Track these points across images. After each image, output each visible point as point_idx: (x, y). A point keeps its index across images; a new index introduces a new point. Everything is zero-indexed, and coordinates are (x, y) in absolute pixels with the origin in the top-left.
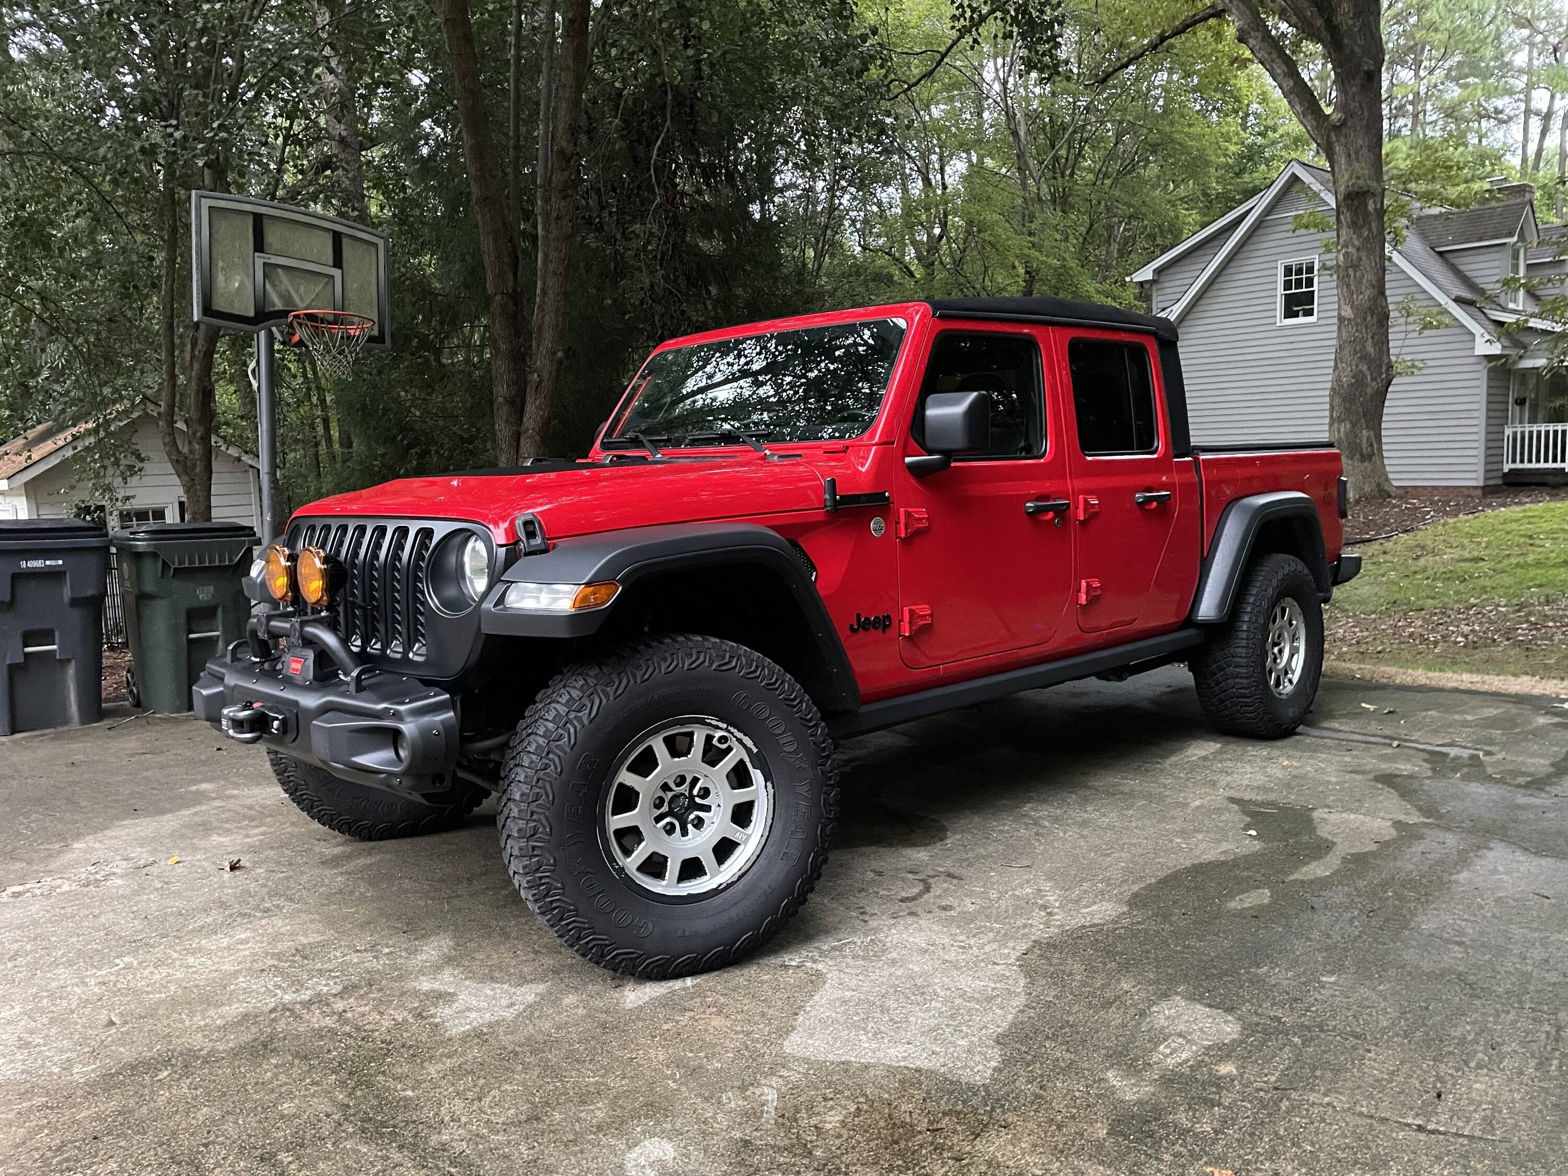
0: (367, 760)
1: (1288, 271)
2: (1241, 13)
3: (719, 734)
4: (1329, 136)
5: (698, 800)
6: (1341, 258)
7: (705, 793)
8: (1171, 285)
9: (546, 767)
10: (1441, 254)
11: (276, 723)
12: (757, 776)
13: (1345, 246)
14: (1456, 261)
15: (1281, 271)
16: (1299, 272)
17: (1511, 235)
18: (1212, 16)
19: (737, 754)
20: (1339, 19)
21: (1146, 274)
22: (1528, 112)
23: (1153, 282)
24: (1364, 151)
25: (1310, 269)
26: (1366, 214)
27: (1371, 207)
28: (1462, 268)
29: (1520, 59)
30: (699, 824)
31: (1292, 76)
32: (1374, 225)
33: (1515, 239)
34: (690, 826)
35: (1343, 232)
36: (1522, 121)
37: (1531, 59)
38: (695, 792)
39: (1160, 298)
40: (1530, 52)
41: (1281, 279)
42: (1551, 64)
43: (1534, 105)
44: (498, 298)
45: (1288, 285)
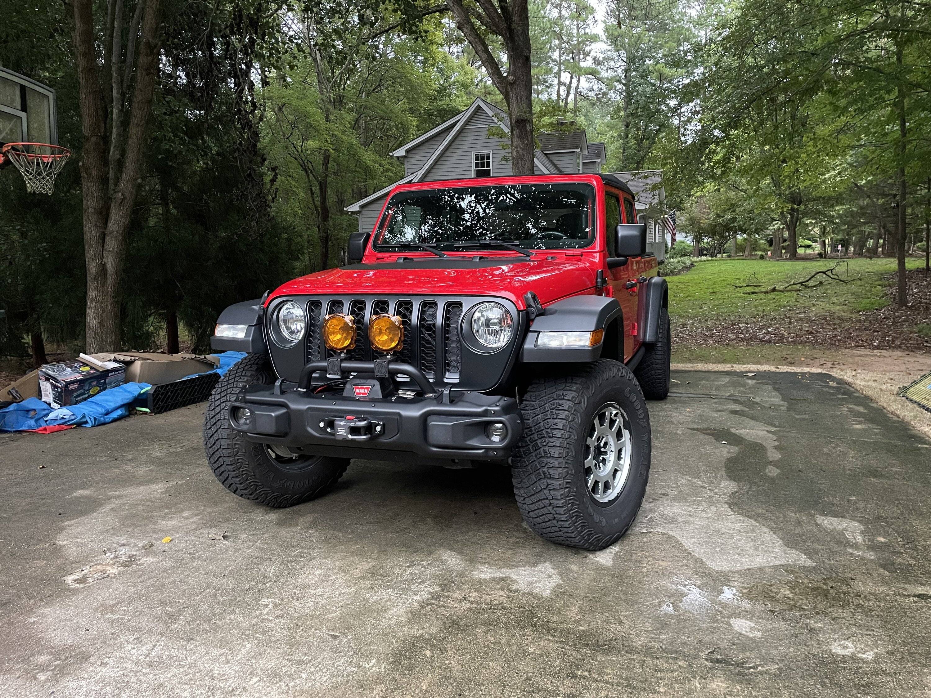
0: (474, 442)
1: (477, 158)
2: (459, 13)
3: (614, 412)
4: (506, 87)
5: (602, 449)
6: (515, 153)
7: (606, 444)
8: (415, 159)
9: (570, 436)
10: (546, 154)
11: (378, 428)
12: (626, 433)
13: (516, 147)
14: (553, 159)
15: (473, 157)
16: (483, 158)
17: (577, 148)
18: (438, 11)
19: (619, 421)
20: (514, 26)
21: (401, 152)
22: (560, 83)
23: (405, 157)
24: (524, 98)
25: (488, 158)
26: (526, 131)
27: (528, 128)
28: (556, 163)
29: (556, 55)
30: (604, 461)
31: (486, 53)
32: (529, 137)
33: (579, 150)
34: (601, 464)
35: (515, 140)
36: (556, 88)
37: (560, 56)
38: (602, 445)
39: (409, 167)
40: (560, 52)
41: (474, 161)
42: (568, 60)
43: (562, 80)
44: (94, 139)
45: (477, 165)
